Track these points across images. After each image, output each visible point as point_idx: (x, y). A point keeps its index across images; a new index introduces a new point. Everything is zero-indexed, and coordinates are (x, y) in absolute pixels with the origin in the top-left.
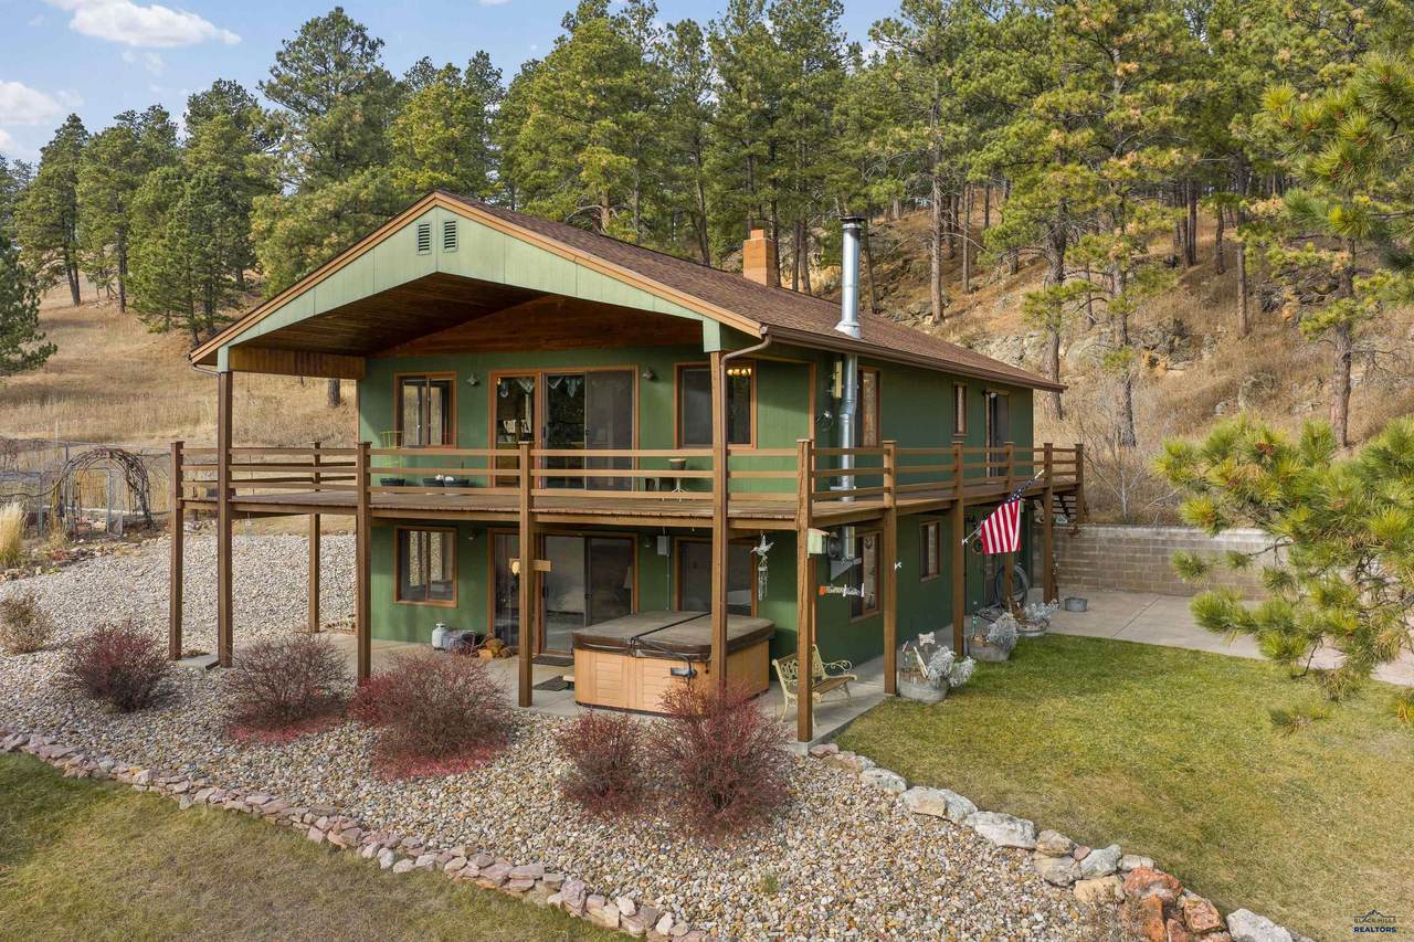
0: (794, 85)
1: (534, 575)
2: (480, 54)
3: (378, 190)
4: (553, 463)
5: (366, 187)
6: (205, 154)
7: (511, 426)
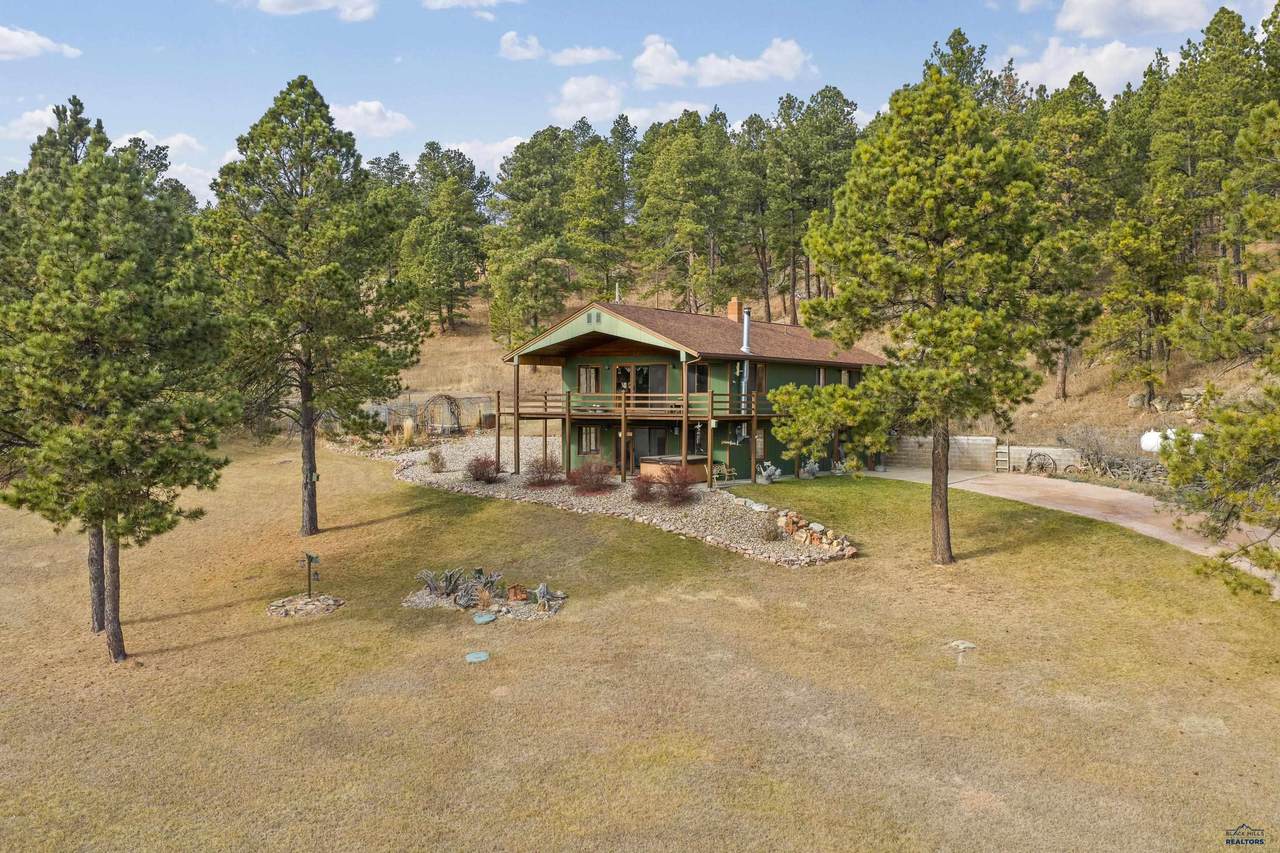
0: (820, 162)
1: (626, 437)
2: (621, 117)
3: (558, 246)
4: (637, 398)
5: (552, 245)
6: (444, 205)
7: (624, 385)
